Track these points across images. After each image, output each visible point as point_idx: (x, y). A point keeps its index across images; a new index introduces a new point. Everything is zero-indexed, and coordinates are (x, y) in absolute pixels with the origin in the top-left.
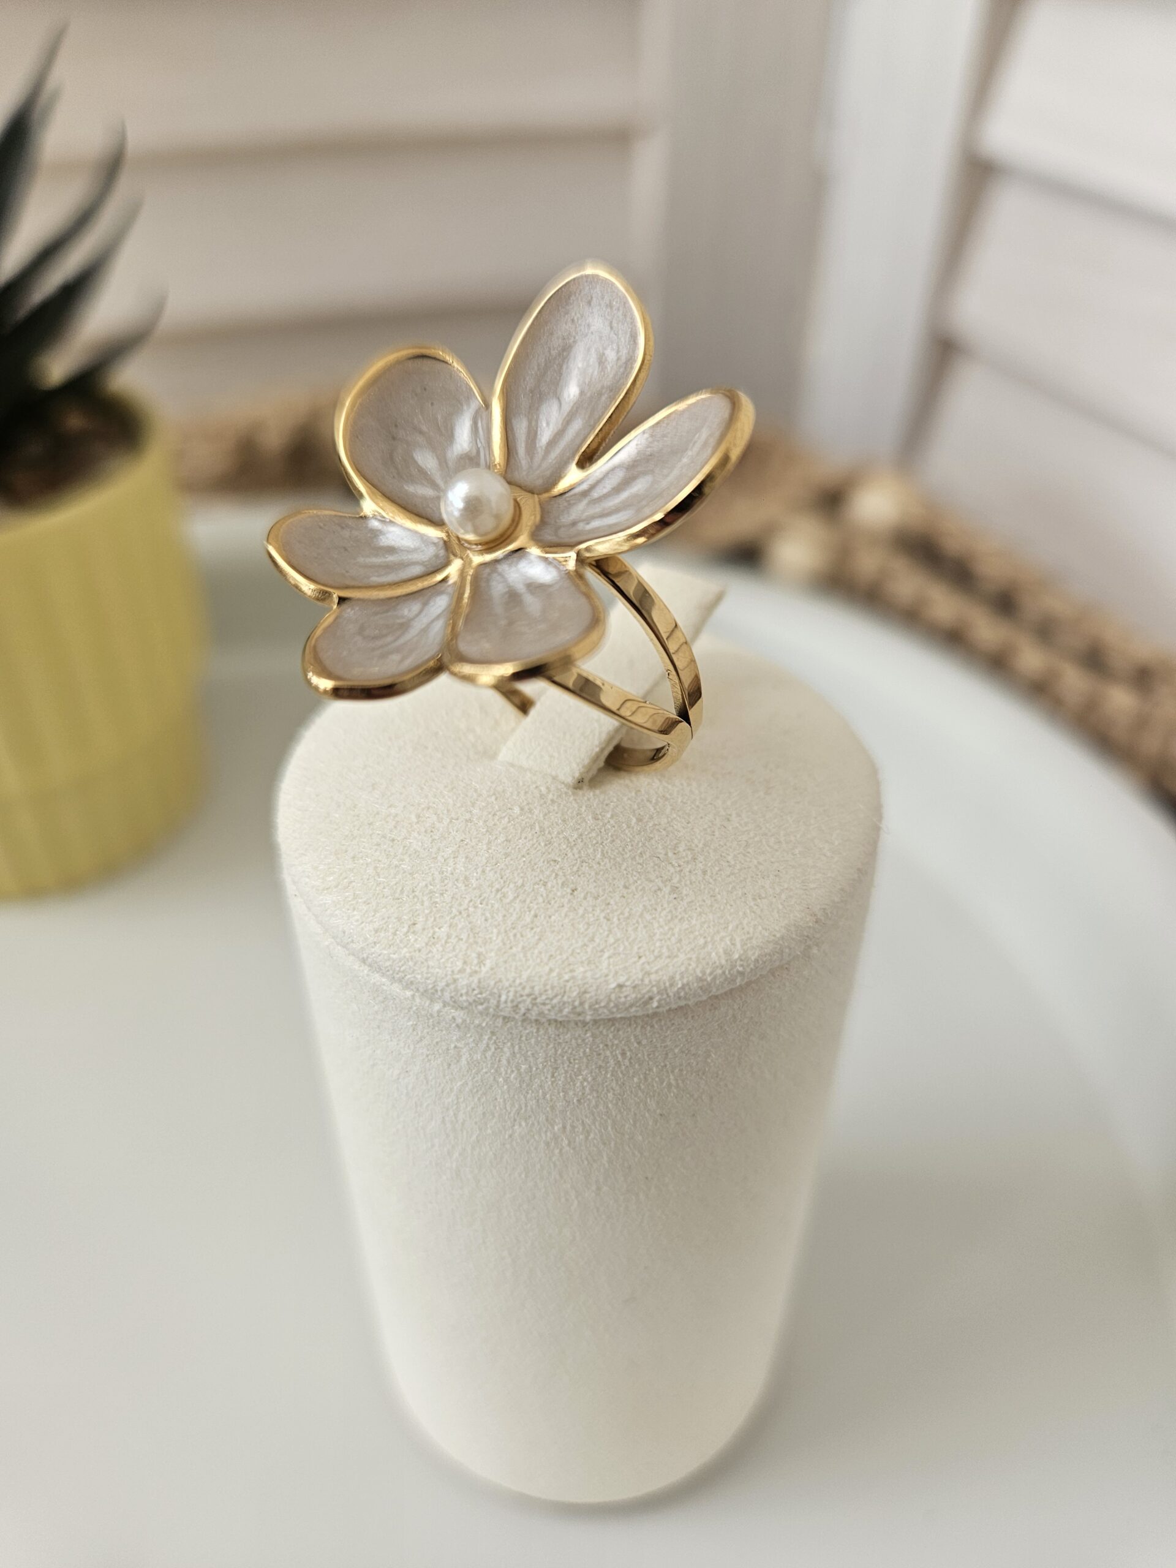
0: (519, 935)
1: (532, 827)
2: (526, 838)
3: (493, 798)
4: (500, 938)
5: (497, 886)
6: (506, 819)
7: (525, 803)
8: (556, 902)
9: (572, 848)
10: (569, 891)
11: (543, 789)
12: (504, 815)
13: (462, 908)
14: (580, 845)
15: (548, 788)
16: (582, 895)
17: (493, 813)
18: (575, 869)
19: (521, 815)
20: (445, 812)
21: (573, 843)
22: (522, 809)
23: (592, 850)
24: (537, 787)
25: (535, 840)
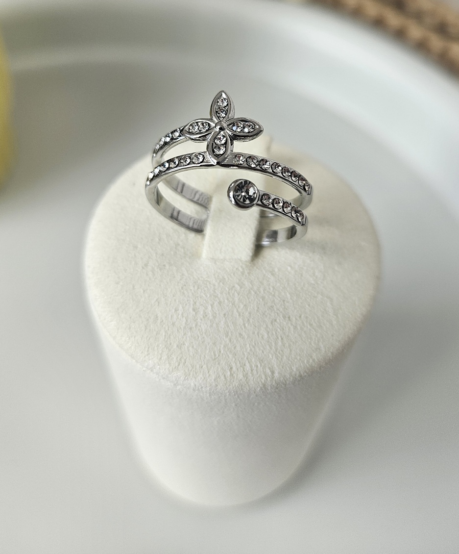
0: (281, 352)
1: (250, 292)
2: (252, 300)
3: (221, 284)
4: (274, 357)
5: (256, 332)
6: (236, 294)
7: (238, 281)
8: (286, 327)
9: (274, 296)
10: (287, 319)
11: (240, 269)
12: (233, 292)
13: (248, 350)
14: (277, 293)
15: (242, 267)
16: (294, 319)
17: (227, 293)
18: (283, 307)
19: (241, 288)
20: (205, 302)
21: (273, 293)
22: (239, 285)
23: (283, 294)
24: (237, 269)
25: (257, 300)
